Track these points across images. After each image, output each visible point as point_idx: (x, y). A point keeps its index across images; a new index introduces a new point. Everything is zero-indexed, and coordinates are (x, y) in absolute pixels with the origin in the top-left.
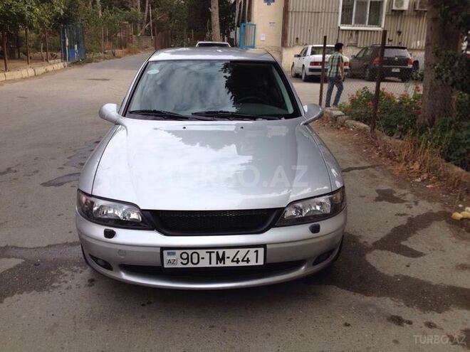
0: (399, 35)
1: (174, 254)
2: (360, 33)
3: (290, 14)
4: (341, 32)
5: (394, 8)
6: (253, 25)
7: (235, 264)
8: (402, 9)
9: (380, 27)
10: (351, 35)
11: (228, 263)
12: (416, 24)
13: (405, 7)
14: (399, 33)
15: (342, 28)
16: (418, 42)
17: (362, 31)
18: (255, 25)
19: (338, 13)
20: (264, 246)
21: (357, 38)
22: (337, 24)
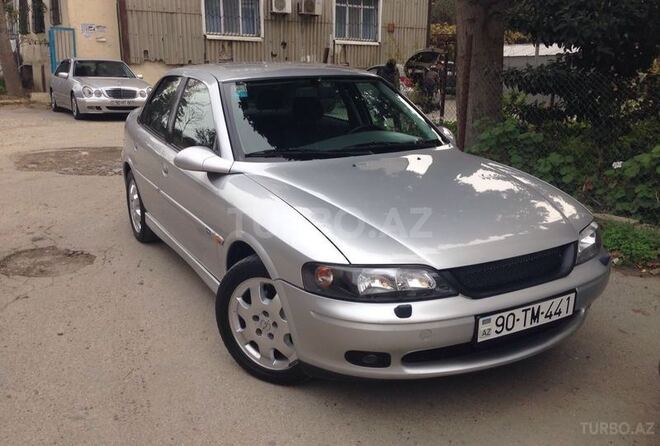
0: (284, 48)
1: (489, 321)
2: (234, 45)
3: (129, 13)
4: (208, 43)
5: (274, 10)
6: (69, 29)
7: (548, 320)
8: (284, 11)
9: (259, 36)
10: (223, 46)
11: (543, 320)
12: (302, 33)
13: (288, 9)
14: (284, 44)
15: (209, 37)
16: (308, 57)
17: (236, 41)
18: (73, 30)
19: (200, 15)
20: (572, 291)
21: (232, 51)
22: (201, 30)
